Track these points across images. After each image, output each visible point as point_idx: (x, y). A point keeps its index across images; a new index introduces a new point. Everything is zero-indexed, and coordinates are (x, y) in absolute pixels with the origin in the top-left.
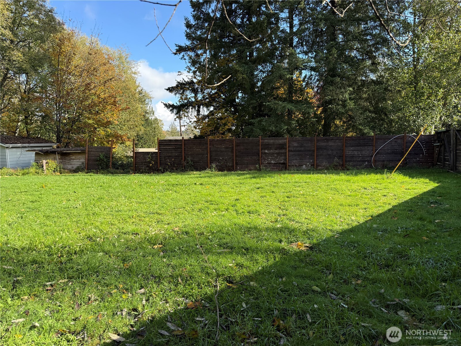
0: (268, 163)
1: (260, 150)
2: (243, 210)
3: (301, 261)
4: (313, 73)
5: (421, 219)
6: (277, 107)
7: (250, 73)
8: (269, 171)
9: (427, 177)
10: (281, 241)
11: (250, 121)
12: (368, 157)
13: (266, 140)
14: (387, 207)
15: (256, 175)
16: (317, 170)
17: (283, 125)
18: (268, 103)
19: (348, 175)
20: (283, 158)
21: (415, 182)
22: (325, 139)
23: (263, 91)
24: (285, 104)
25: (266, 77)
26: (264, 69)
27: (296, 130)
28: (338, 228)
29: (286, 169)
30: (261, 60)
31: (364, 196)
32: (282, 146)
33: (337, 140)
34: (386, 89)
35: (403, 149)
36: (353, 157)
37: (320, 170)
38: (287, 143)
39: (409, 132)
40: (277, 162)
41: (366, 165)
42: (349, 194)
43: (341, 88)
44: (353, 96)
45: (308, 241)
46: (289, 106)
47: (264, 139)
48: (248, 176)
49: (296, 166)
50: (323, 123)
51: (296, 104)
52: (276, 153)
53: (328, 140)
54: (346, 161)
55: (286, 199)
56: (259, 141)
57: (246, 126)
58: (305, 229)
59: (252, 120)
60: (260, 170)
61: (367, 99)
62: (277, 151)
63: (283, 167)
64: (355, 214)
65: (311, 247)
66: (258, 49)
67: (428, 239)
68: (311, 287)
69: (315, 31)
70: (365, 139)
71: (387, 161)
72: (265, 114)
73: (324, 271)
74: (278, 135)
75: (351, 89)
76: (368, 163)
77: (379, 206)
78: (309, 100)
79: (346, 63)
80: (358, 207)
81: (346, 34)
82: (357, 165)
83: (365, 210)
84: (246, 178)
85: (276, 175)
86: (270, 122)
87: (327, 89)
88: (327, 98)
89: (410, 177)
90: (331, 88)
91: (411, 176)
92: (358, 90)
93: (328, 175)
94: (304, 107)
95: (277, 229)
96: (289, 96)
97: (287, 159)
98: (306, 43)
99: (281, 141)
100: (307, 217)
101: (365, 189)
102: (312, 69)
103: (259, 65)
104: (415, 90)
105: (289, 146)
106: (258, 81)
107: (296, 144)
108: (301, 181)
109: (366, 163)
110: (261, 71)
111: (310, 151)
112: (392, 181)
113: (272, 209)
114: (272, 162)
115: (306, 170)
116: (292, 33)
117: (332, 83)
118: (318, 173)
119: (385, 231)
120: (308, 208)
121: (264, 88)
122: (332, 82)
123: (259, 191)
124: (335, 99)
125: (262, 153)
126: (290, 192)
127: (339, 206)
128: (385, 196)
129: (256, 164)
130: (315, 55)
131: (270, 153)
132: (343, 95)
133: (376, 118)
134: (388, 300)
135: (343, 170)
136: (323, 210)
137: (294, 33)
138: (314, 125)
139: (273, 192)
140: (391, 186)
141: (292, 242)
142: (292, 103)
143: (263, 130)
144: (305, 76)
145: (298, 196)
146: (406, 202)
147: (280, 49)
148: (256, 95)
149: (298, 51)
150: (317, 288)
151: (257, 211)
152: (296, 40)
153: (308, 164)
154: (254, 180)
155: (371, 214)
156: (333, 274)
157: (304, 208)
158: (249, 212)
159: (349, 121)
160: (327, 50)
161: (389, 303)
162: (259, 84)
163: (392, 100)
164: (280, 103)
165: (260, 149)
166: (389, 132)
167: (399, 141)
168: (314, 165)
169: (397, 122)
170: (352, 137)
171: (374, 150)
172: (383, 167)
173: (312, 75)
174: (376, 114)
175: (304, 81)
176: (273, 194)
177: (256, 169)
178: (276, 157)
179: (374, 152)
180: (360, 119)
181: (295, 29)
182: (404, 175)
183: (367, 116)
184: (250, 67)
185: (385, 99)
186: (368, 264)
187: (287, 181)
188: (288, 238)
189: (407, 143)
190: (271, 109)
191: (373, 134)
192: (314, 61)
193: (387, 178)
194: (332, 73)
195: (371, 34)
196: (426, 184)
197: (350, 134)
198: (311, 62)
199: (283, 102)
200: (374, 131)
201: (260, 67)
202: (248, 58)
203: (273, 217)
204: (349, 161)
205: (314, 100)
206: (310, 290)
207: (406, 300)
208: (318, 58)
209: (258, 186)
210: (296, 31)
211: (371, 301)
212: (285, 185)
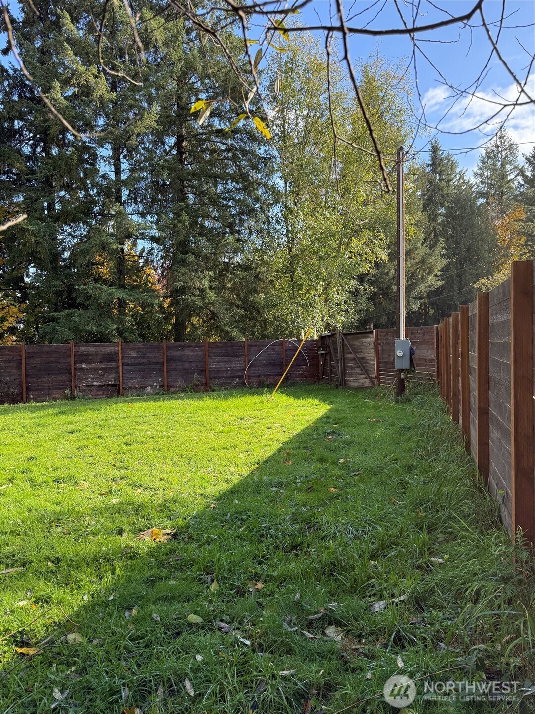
0: (87, 386)
1: (73, 365)
2: (45, 479)
3: (161, 564)
4: (154, 245)
5: (321, 460)
6: (99, 294)
7: (49, 235)
8: (91, 398)
9: (315, 397)
10: (120, 532)
11: (51, 314)
12: (239, 370)
13: (83, 348)
14: (277, 446)
15: (66, 408)
16: (168, 393)
17: (109, 322)
18: (82, 287)
19: (214, 399)
20: (113, 376)
21: (302, 404)
22: (179, 346)
23: (74, 267)
24: (113, 289)
25: (77, 244)
26: (74, 232)
27: (132, 332)
28: (213, 490)
29: (119, 394)
30: (68, 217)
31: (242, 431)
32: (111, 358)
33: (195, 346)
34: (256, 277)
35: (283, 359)
36: (219, 371)
37: (173, 393)
38: (120, 353)
39: (288, 336)
40: (104, 383)
41: (237, 383)
42: (221, 430)
43: (197, 272)
44: (214, 284)
45: (169, 523)
46: (120, 294)
47: (80, 346)
48: (51, 410)
49: (136, 388)
50: (173, 321)
51: (130, 290)
52: (101, 369)
53: (183, 348)
54: (210, 378)
55: (125, 447)
56: (70, 349)
57: (45, 323)
58: (161, 500)
59: (55, 314)
60: (72, 398)
61: (232, 290)
62: (103, 366)
63: (114, 391)
64: (233, 461)
65: (176, 533)
66: (62, 200)
67: (337, 490)
68: (185, 617)
69: (155, 184)
70: (234, 346)
71: (264, 376)
72: (79, 305)
73: (203, 577)
74: (103, 339)
75: (211, 273)
76: (239, 380)
77: (265, 446)
78: (151, 287)
79: (202, 236)
80: (237, 450)
81: (199, 194)
82: (225, 384)
83: (247, 454)
84: (49, 415)
85: (103, 405)
86: (89, 318)
87: (177, 270)
88: (177, 283)
89: (295, 397)
90: (183, 270)
91: (297, 397)
92: (221, 276)
93: (186, 401)
94: (144, 296)
95: (113, 508)
96: (120, 278)
97: (121, 378)
98: (142, 200)
99: (109, 349)
100: (161, 477)
101: (242, 419)
102: (154, 239)
103: (66, 224)
104: (292, 281)
105: (123, 357)
106: (64, 250)
107: (134, 354)
108: (146, 413)
109: (237, 380)
110: (69, 234)
111: (157, 364)
112: (274, 405)
113: (100, 469)
114: (95, 383)
115: (152, 394)
116: (119, 183)
117: (183, 263)
118: (172, 398)
119: (280, 485)
120: (163, 461)
121: (75, 261)
122: (184, 261)
123: (73, 437)
124: (189, 287)
125: (75, 369)
126: (129, 434)
127: (209, 451)
128: (269, 428)
129: (66, 388)
130: (157, 220)
131: (90, 369)
132: (200, 282)
133: (246, 317)
134: (309, 613)
135: (207, 391)
136: (187, 461)
137: (123, 182)
138: (160, 323)
139: (99, 437)
140: (274, 412)
141: (140, 530)
142: (125, 288)
143: (76, 330)
144: (143, 250)
145: (143, 440)
146: (298, 436)
147: (100, 203)
148: (62, 272)
149: (130, 209)
150: (195, 617)
151: (71, 477)
152: (125, 193)
153: (155, 384)
154: (63, 418)
155: (257, 459)
156: (218, 581)
157: (155, 460)
158: (57, 481)
159: (211, 319)
160: (174, 214)
161: (311, 617)
162: (67, 255)
163: (266, 294)
164: (105, 287)
165: (73, 362)
166: (263, 336)
167: (277, 348)
168: (163, 386)
169: (272, 323)
170: (216, 343)
171: (246, 361)
172: (259, 384)
173: (152, 249)
174: (246, 310)
175: (140, 256)
176: (101, 441)
177: (66, 397)
178: (102, 376)
179: (247, 363)
180: (225, 317)
181: (124, 177)
182: (288, 395)
183: (235, 314)
184: (49, 225)
185: (255, 291)
186: (268, 549)
187: (122, 415)
188: (134, 523)
189: (286, 350)
190: (89, 297)
191: (244, 339)
192: (155, 227)
193: (268, 400)
194: (183, 247)
195: (234, 199)
196: (316, 407)
197: (212, 340)
198: (151, 228)
199: (110, 286)
200: (244, 334)
201: (67, 228)
202: (46, 212)
203: (103, 484)
204: (214, 378)
205: (158, 287)
206: (183, 624)
207: (333, 605)
208: (161, 224)
209: (72, 428)
210: (126, 179)
211: (284, 620)
212: (120, 423)
